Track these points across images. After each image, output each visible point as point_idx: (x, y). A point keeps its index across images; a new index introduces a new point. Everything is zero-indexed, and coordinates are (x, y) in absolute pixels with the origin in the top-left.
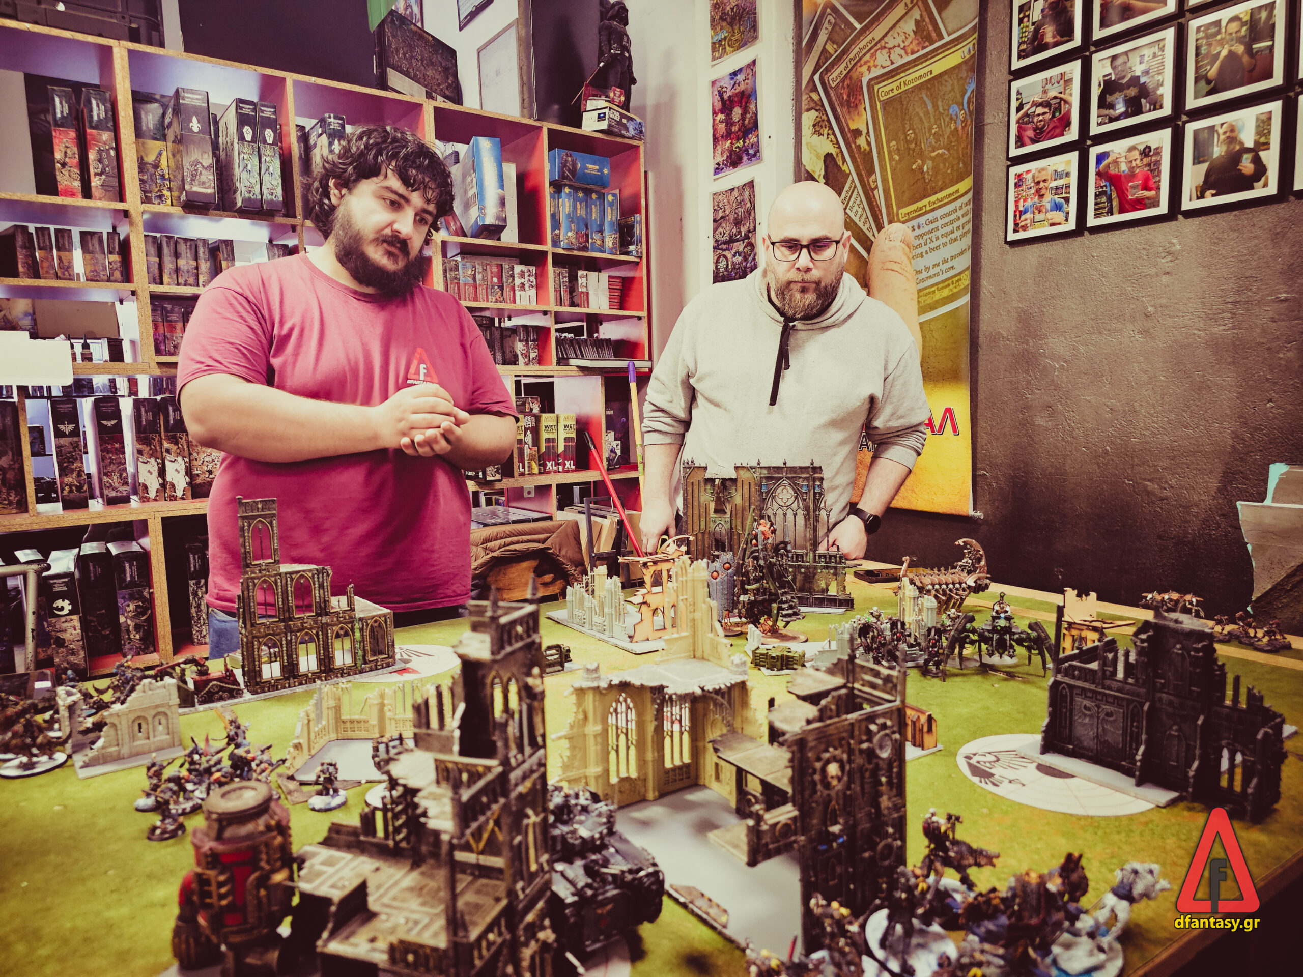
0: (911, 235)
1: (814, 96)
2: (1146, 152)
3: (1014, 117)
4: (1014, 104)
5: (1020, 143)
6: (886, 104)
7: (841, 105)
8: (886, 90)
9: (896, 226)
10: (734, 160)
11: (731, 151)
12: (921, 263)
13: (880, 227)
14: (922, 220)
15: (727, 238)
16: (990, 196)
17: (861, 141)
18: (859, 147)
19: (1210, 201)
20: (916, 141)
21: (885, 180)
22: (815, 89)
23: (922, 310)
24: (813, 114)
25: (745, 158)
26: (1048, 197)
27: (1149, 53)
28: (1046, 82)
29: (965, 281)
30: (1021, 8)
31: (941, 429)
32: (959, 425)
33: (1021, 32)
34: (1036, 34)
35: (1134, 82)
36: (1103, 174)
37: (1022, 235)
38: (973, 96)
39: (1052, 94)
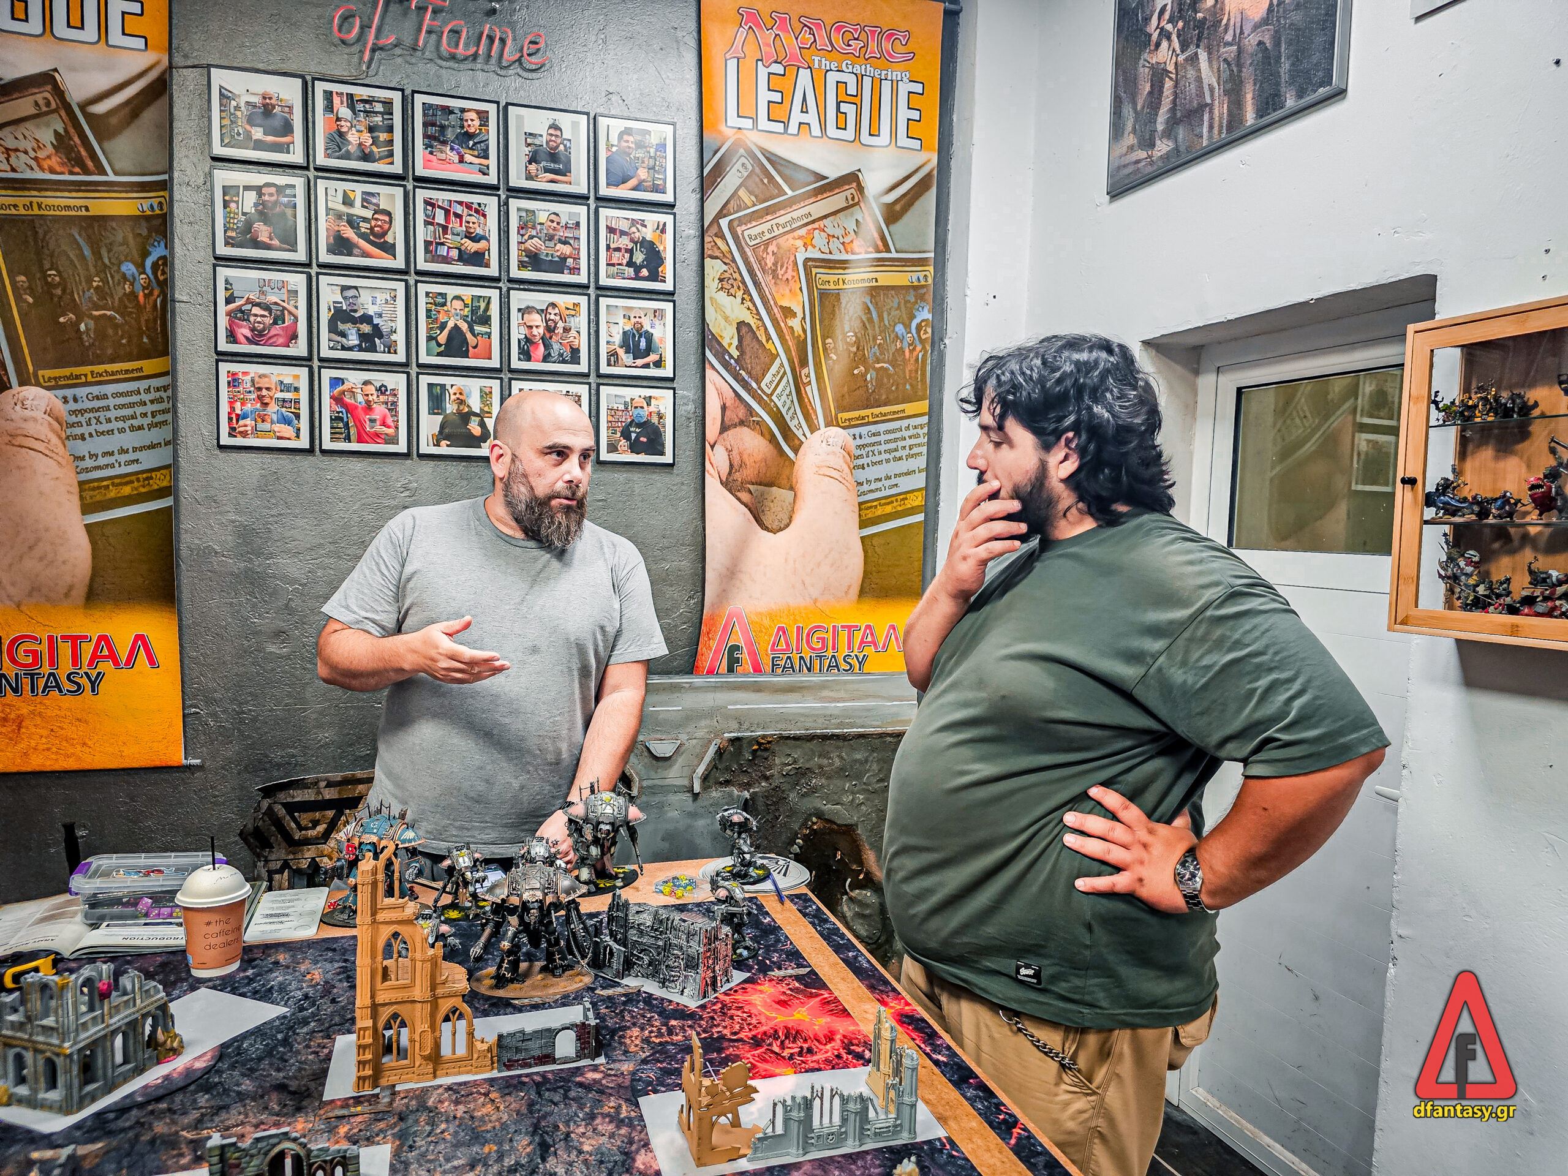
0: (62, 408)
2: (382, 390)
3: (222, 309)
4: (222, 293)
5: (232, 338)
8: (5, 203)
9: (32, 391)
12: (82, 447)
14: (80, 392)
16: (191, 386)
19: (444, 449)
20: (63, 287)
23: (86, 510)
26: (273, 408)
27: (381, 297)
28: (263, 283)
29: (160, 481)
30: (226, 190)
31: (130, 661)
32: (160, 656)
33: (227, 216)
34: (248, 227)
35: (367, 319)
36: (338, 400)
37: (239, 441)
38: (165, 264)
39: (272, 298)
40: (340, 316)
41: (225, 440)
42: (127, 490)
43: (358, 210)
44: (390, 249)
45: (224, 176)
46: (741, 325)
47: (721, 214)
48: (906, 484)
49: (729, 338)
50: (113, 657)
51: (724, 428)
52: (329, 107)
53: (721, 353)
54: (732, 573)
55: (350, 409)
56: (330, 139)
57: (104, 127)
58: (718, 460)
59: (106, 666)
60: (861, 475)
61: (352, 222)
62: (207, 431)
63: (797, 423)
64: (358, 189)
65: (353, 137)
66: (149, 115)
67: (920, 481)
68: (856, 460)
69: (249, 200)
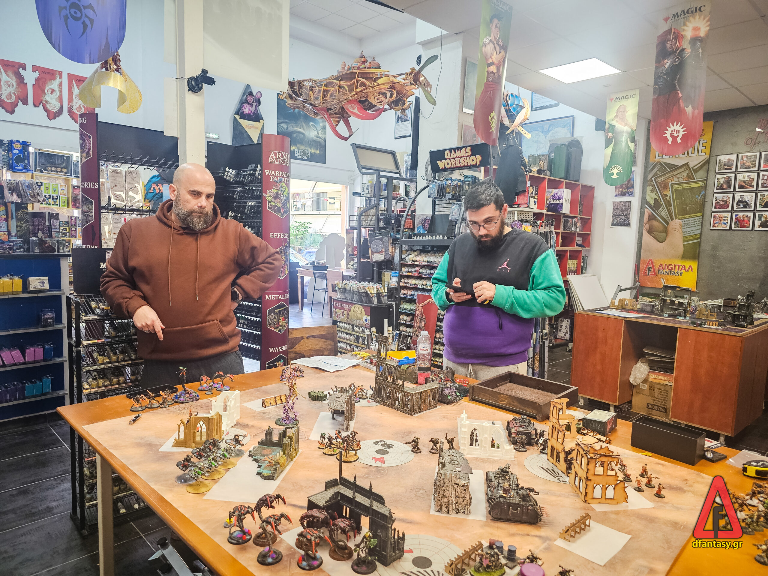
0: (682, 223)
1: (652, 183)
2: (747, 216)
3: (714, 202)
5: (715, 208)
6: (676, 191)
7: (661, 187)
8: (676, 187)
9: (677, 220)
10: (623, 194)
11: (622, 192)
12: (685, 230)
13: (672, 220)
14: (685, 220)
15: (618, 214)
16: (706, 218)
17: (668, 198)
18: (666, 199)
19: (761, 229)
20: (685, 201)
21: (675, 208)
22: (652, 181)
23: (684, 242)
24: (651, 188)
25: (627, 194)
26: (722, 221)
29: (699, 236)
30: (718, 179)
31: (688, 270)
32: (693, 270)
34: (721, 186)
35: (745, 202)
36: (737, 219)
37: (714, 228)
39: (725, 199)
40: (739, 202)
41: (712, 228)
42: (691, 238)
44: (753, 186)
50: (685, 269)
55: (739, 220)
56: (741, 165)
57: (696, 171)
59: (683, 271)
61: (744, 182)
62: (708, 227)
65: (747, 164)
66: (706, 167)
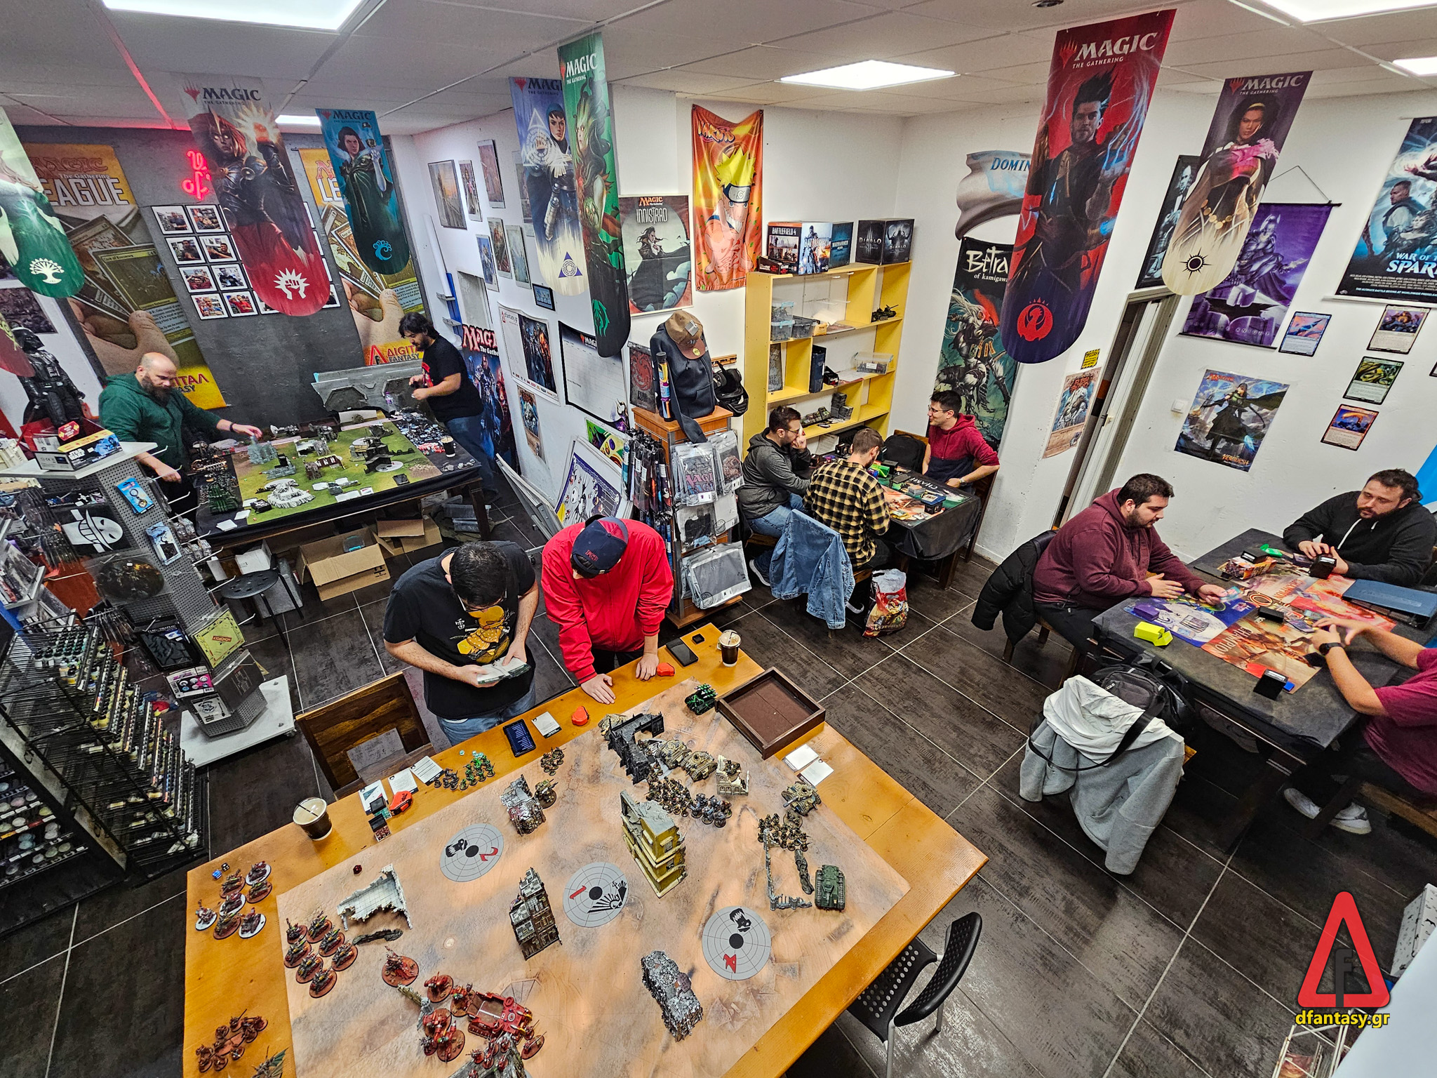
0: (151, 315)
2: (243, 297)
3: (186, 280)
4: (184, 276)
5: (192, 288)
6: (110, 264)
8: (106, 258)
13: (130, 311)
16: (186, 304)
18: (99, 278)
19: (269, 312)
20: (135, 280)
21: (123, 293)
23: (171, 342)
26: (213, 307)
27: (233, 270)
28: (195, 271)
29: (188, 332)
30: (172, 245)
31: (201, 382)
32: (208, 379)
33: (177, 252)
34: (183, 255)
35: (231, 277)
36: (231, 302)
38: (162, 270)
39: (199, 275)
40: (223, 278)
41: (202, 318)
42: (178, 336)
43: (215, 245)
44: (230, 255)
45: (170, 241)
46: (349, 263)
47: (332, 229)
48: (416, 303)
49: (346, 268)
50: (195, 381)
51: (353, 295)
52: (194, 214)
53: (345, 272)
54: (368, 335)
55: (236, 304)
56: (198, 224)
57: (126, 231)
58: (353, 304)
59: (194, 384)
60: (402, 302)
61: (215, 248)
62: (196, 317)
63: (376, 289)
64: (213, 238)
65: (205, 222)
66: (139, 225)
67: (421, 301)
68: (398, 297)
69: (181, 247)
